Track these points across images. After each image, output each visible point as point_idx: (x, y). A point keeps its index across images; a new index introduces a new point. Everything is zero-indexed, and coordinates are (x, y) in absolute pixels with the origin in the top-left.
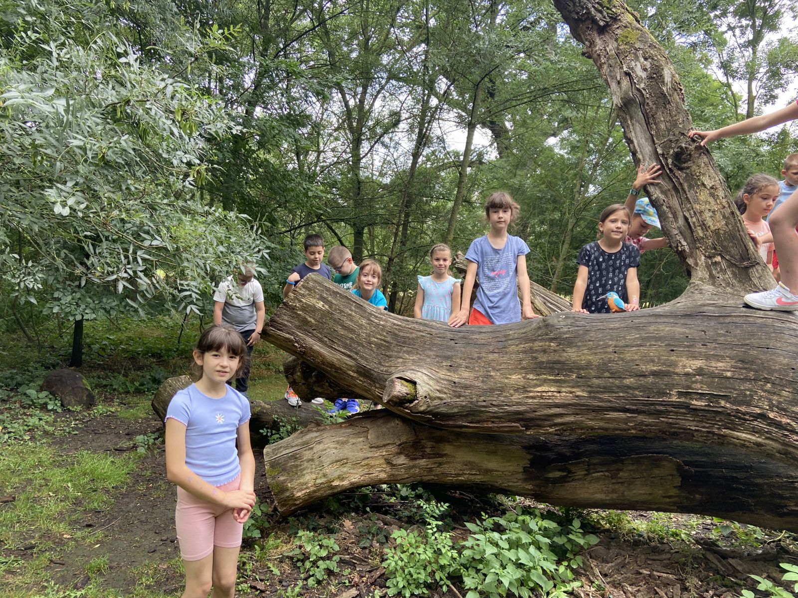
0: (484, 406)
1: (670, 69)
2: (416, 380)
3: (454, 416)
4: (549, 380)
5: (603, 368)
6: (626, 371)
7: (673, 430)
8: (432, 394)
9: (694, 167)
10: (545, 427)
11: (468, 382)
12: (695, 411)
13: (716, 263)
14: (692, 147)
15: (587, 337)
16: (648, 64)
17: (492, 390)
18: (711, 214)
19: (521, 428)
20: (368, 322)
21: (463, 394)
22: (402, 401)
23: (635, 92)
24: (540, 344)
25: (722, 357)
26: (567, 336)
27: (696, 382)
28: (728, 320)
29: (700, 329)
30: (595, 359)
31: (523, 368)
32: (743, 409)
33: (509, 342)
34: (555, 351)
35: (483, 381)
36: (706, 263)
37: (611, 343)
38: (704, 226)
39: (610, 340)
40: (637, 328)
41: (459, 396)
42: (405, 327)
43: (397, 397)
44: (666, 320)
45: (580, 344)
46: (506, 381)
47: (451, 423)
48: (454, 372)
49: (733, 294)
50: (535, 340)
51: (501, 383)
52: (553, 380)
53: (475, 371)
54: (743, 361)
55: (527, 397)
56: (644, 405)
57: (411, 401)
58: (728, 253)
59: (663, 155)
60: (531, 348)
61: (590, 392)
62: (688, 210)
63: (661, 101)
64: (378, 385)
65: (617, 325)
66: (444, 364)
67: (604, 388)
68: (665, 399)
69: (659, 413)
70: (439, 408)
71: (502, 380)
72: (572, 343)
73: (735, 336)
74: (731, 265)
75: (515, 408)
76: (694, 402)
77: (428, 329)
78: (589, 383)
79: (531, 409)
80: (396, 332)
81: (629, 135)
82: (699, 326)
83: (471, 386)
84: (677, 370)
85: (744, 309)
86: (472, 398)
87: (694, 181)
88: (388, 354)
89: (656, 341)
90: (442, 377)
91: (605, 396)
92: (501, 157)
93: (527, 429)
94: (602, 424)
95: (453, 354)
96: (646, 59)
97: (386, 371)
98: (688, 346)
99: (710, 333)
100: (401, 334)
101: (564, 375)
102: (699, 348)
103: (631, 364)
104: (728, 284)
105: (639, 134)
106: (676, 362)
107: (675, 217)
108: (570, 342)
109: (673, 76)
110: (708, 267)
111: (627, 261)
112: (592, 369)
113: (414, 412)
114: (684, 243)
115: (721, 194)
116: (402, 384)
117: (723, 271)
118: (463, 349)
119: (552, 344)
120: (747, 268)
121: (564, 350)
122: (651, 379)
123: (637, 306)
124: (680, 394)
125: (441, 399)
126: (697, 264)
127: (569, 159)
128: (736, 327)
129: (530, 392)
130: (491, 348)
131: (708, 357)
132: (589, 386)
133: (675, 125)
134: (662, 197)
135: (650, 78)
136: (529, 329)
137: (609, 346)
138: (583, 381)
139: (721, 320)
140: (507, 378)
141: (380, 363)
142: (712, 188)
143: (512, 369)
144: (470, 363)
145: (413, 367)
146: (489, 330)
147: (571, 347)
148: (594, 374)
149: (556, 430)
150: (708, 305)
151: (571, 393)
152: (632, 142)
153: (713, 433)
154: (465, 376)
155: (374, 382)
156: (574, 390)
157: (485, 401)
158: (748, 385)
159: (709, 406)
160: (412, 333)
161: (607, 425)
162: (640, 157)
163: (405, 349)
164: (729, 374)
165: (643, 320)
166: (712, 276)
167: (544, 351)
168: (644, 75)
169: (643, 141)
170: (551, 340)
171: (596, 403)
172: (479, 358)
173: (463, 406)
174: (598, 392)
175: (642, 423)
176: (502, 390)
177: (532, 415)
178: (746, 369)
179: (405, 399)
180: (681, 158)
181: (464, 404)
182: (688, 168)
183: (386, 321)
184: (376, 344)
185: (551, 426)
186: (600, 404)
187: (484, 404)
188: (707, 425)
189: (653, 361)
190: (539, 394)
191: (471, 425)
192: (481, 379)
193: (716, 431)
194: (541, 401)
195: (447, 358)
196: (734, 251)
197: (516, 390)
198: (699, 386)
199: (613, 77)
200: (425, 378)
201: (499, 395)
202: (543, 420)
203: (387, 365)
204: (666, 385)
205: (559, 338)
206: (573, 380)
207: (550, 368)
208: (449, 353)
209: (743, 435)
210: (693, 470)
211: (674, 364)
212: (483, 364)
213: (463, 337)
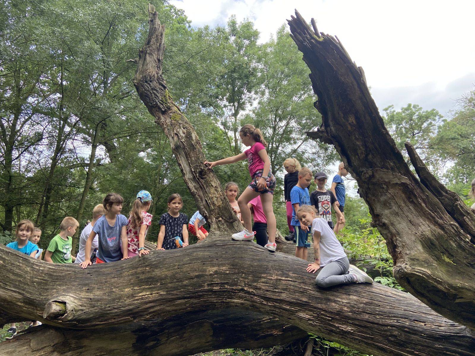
0: (109, 310)
1: (194, 134)
2: (66, 301)
3: (90, 320)
4: (146, 288)
5: (173, 277)
6: (184, 277)
7: (207, 304)
8: (76, 308)
9: (208, 178)
10: (144, 316)
11: (99, 297)
12: (215, 292)
13: (220, 221)
14: (206, 169)
15: (165, 262)
16: (185, 131)
17: (114, 300)
18: (216, 199)
19: (131, 319)
20: (31, 269)
21: (96, 305)
22: (57, 316)
23: (180, 143)
24: (141, 269)
25: (225, 264)
26: (155, 263)
27: (215, 278)
28: (226, 247)
29: (215, 252)
30: (169, 273)
31: (132, 284)
32: (234, 288)
33: (123, 270)
34: (149, 272)
35: (108, 295)
36: (216, 221)
37: (176, 264)
38: (213, 204)
39: (176, 262)
40: (188, 255)
41: (94, 307)
42: (57, 269)
43: (53, 313)
44: (200, 249)
45: (161, 266)
46: (122, 293)
47: (88, 324)
48: (91, 292)
49: (227, 235)
50: (138, 267)
51: (119, 294)
52: (148, 288)
53: (103, 290)
54: (233, 265)
55: (134, 300)
56: (193, 293)
57: (63, 315)
58: (224, 216)
59: (194, 172)
60: (136, 272)
61: (167, 291)
62: (207, 197)
63: (192, 148)
64: (39, 309)
65: (179, 254)
66: (84, 289)
67: (174, 288)
68: (202, 289)
69: (199, 297)
70: (81, 316)
71: (120, 293)
72: (157, 266)
73: (229, 254)
74: (226, 221)
75: (127, 308)
76: (215, 288)
77: (73, 269)
78: (167, 287)
79: (136, 306)
80: (52, 273)
81: (179, 162)
82: (215, 251)
83: (101, 299)
84: (207, 273)
85: (232, 241)
86: (102, 307)
87: (209, 184)
88: (46, 287)
89: (197, 260)
90: (83, 296)
91: (175, 292)
92: (112, 162)
93: (134, 319)
94: (174, 308)
95: (90, 282)
96: (184, 128)
97: (45, 299)
98: (211, 261)
99: (219, 254)
100: (55, 274)
101: (154, 285)
102: (215, 261)
103: (186, 273)
104: (225, 230)
105: (183, 161)
106: (206, 269)
107: (202, 200)
108: (156, 266)
109: (196, 137)
110: (217, 223)
111: (183, 222)
112: (167, 279)
113: (65, 321)
114: (206, 212)
115: (219, 190)
116: (57, 305)
117: (223, 224)
118: (96, 278)
119: (147, 268)
120: (232, 222)
121: (153, 271)
122: (195, 280)
123: (188, 244)
124: (208, 285)
125: (82, 310)
126: (212, 222)
127: (152, 165)
128: (229, 249)
129: (136, 297)
130: (113, 276)
131: (219, 265)
132: (167, 288)
133: (198, 159)
134: (195, 191)
135: (186, 137)
136: (134, 262)
137: (175, 266)
138: (164, 286)
139: (223, 247)
140: (122, 291)
141: (40, 294)
142: (215, 187)
143: (125, 285)
144: (100, 286)
145: (64, 293)
146: (111, 265)
147: (157, 269)
148: (169, 281)
149: (150, 316)
150: (218, 240)
151: (158, 293)
152: (181, 165)
153: (223, 302)
154: (97, 293)
155: (36, 307)
156: (159, 292)
157: (109, 307)
158: (235, 276)
159: (221, 288)
160: (62, 273)
161: (176, 308)
162: (185, 172)
163: (58, 283)
164: (228, 272)
165: (191, 251)
166: (219, 227)
167: (143, 273)
168: (184, 135)
169: (185, 165)
170: (146, 266)
171: (170, 297)
172: (106, 282)
173: (96, 313)
174: (171, 291)
175: (192, 303)
176: (120, 298)
177: (137, 310)
178: (234, 268)
179: (58, 314)
180: (202, 174)
181: (97, 311)
182: (205, 178)
183: (45, 267)
184: (37, 283)
185: (147, 315)
186: (172, 297)
187: (109, 308)
188: (221, 299)
189: (196, 270)
190: (140, 297)
191: (101, 323)
192: (107, 294)
193: (224, 300)
194: (142, 301)
195: (85, 285)
196: (226, 215)
197: (128, 297)
198: (216, 279)
199: (170, 135)
200: (72, 299)
201: (118, 302)
202: (143, 312)
203: (45, 294)
204: (202, 281)
205: (151, 264)
206: (158, 286)
207: (146, 282)
208: (87, 282)
209: (236, 301)
210: (218, 325)
211: (205, 271)
212: (108, 285)
213: (96, 271)
